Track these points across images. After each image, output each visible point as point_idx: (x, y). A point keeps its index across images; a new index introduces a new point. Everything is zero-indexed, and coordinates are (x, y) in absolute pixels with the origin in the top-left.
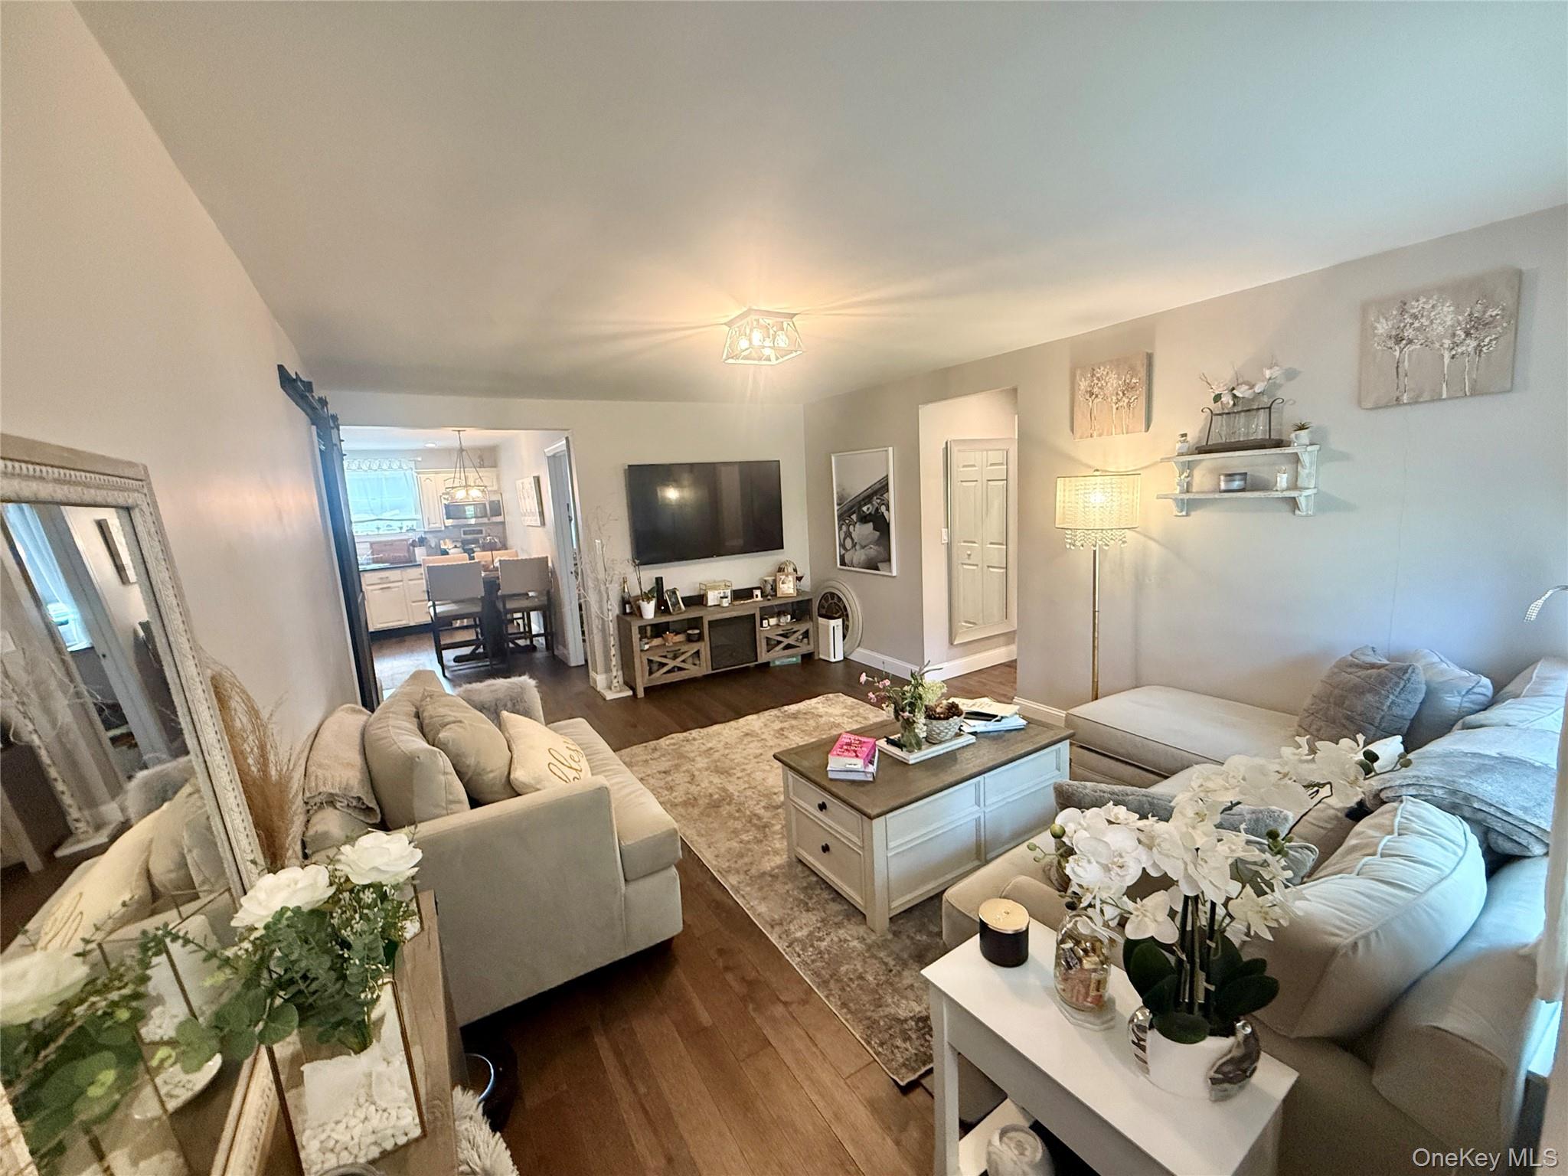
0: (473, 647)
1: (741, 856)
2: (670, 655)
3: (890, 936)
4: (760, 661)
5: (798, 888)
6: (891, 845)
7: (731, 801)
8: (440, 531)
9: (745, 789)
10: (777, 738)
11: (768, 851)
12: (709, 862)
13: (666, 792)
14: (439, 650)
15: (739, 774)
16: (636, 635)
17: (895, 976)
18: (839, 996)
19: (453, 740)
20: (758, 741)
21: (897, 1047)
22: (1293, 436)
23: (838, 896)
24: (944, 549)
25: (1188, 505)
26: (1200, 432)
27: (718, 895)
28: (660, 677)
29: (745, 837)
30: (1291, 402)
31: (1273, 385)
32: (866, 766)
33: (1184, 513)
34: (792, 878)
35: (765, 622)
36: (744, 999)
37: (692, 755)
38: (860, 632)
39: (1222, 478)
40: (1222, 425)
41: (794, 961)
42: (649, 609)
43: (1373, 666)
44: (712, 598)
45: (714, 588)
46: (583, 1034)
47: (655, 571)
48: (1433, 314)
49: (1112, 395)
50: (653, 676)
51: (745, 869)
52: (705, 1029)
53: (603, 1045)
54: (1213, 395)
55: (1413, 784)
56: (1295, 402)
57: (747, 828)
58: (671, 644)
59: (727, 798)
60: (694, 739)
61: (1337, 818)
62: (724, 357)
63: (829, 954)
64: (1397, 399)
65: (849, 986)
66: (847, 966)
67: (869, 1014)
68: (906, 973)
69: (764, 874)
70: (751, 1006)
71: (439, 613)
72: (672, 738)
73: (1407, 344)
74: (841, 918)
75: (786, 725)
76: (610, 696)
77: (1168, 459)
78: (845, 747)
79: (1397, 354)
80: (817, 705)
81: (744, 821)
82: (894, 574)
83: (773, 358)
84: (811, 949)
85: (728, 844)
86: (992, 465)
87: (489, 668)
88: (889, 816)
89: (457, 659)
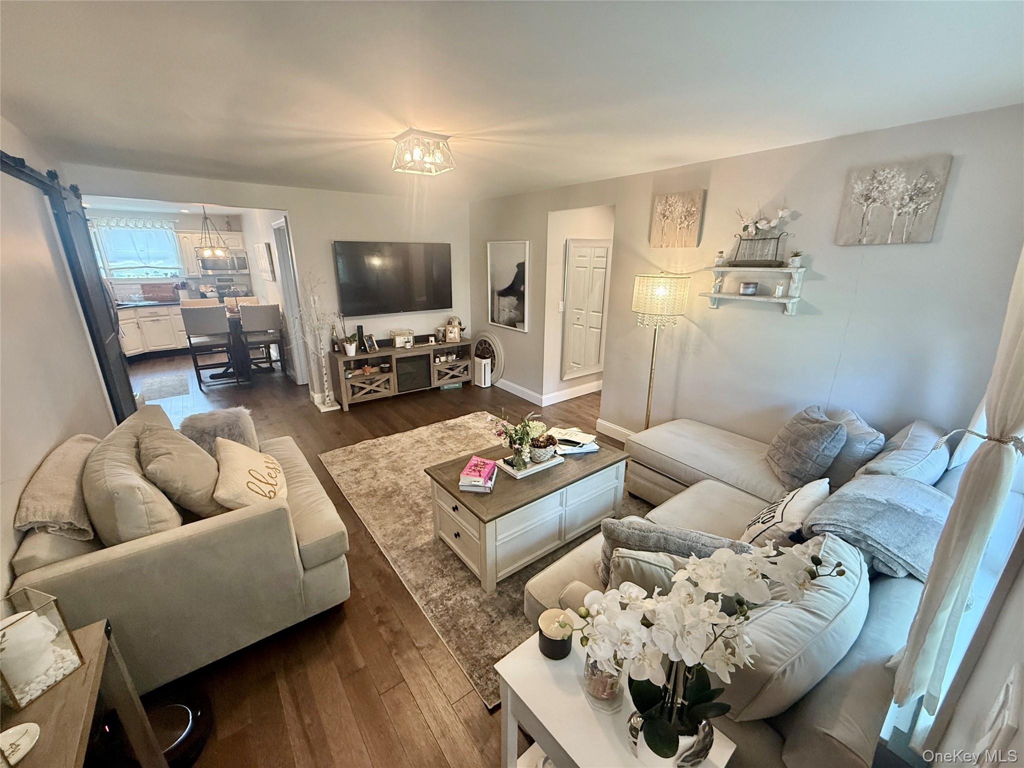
0: (225, 368)
1: (401, 535)
2: (368, 382)
3: (496, 596)
4: (433, 386)
5: (438, 560)
6: (499, 537)
7: (400, 493)
8: (199, 278)
9: (411, 483)
10: (439, 444)
11: (421, 531)
12: (378, 540)
13: (355, 486)
14: (198, 369)
15: (408, 472)
16: (342, 368)
17: (495, 625)
18: (456, 642)
19: (161, 471)
20: (425, 446)
21: (490, 680)
22: (790, 260)
23: (464, 567)
24: (560, 316)
25: (718, 302)
26: (732, 250)
27: (382, 565)
28: (360, 397)
29: (406, 521)
30: (793, 235)
31: (783, 222)
32: (486, 482)
33: (715, 307)
34: (435, 551)
35: (437, 360)
36: (391, 646)
37: (377, 457)
38: (502, 370)
39: (742, 285)
40: (746, 248)
41: (428, 616)
42: (351, 350)
43: (817, 421)
44: (399, 342)
45: (400, 335)
46: (269, 679)
47: (357, 321)
48: (892, 181)
49: (677, 218)
50: (354, 397)
51: (403, 545)
52: (359, 671)
53: (282, 685)
54: (743, 226)
55: (833, 524)
56: (794, 236)
57: (408, 514)
58: (368, 374)
59: (397, 490)
60: (380, 445)
61: (783, 537)
62: (393, 166)
63: (453, 610)
64: (860, 241)
65: (463, 634)
66: (464, 619)
67: (474, 655)
68: (503, 623)
69: (415, 550)
70: (394, 651)
71: (194, 344)
72: (365, 443)
73: (871, 203)
74: (464, 582)
75: (445, 435)
76: (324, 409)
77: (709, 268)
78: (473, 468)
79: (865, 208)
80: (469, 420)
81: (407, 508)
82: (526, 331)
83: (433, 170)
84: (441, 606)
85: (393, 527)
86: (597, 257)
87: (236, 384)
88: (497, 520)
89: (212, 377)
